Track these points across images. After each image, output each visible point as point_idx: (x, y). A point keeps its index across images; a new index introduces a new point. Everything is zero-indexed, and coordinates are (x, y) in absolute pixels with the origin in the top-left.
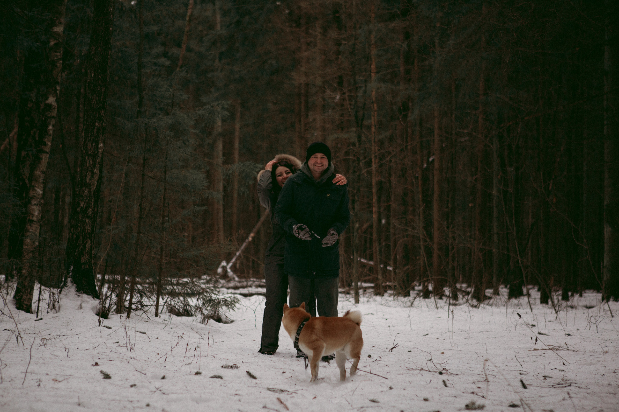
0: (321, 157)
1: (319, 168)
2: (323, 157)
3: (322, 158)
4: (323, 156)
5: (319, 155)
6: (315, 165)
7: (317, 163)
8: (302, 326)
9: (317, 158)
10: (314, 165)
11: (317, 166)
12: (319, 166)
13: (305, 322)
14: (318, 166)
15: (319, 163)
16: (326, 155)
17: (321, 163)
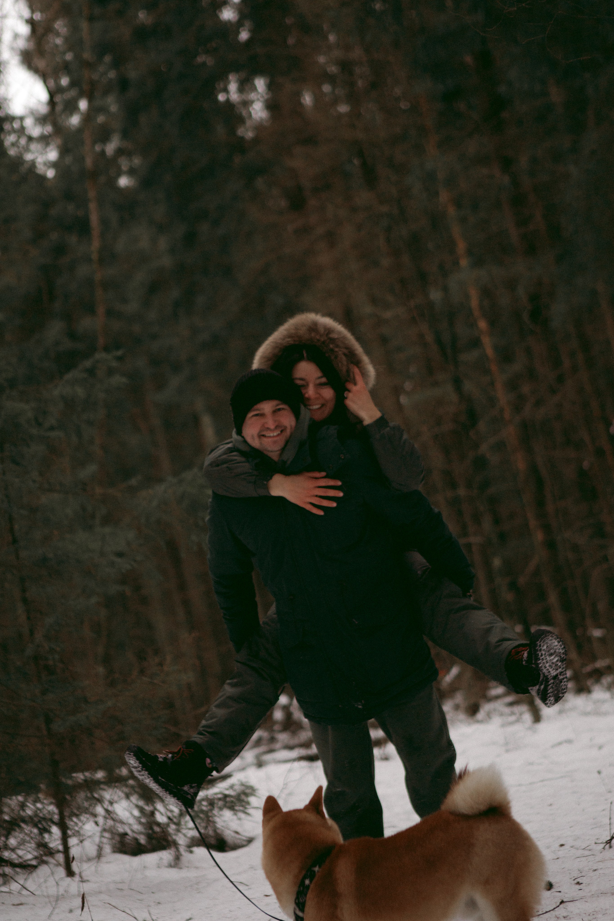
0: (274, 408)
1: (275, 439)
2: (279, 410)
3: (275, 412)
4: (277, 405)
5: (267, 407)
6: (264, 436)
7: (268, 429)
8: (307, 882)
9: (262, 415)
10: (261, 436)
11: (270, 437)
12: (275, 434)
13: (316, 869)
14: (272, 435)
15: (272, 427)
16: (285, 402)
17: (277, 427)
